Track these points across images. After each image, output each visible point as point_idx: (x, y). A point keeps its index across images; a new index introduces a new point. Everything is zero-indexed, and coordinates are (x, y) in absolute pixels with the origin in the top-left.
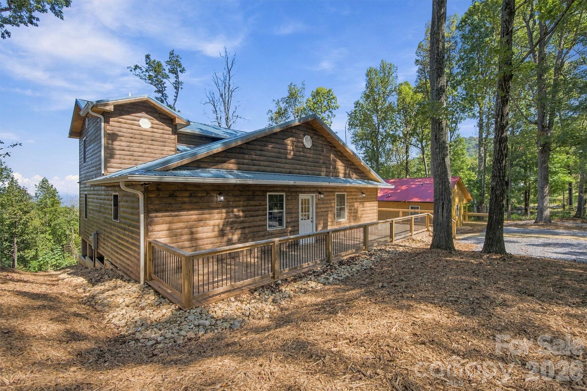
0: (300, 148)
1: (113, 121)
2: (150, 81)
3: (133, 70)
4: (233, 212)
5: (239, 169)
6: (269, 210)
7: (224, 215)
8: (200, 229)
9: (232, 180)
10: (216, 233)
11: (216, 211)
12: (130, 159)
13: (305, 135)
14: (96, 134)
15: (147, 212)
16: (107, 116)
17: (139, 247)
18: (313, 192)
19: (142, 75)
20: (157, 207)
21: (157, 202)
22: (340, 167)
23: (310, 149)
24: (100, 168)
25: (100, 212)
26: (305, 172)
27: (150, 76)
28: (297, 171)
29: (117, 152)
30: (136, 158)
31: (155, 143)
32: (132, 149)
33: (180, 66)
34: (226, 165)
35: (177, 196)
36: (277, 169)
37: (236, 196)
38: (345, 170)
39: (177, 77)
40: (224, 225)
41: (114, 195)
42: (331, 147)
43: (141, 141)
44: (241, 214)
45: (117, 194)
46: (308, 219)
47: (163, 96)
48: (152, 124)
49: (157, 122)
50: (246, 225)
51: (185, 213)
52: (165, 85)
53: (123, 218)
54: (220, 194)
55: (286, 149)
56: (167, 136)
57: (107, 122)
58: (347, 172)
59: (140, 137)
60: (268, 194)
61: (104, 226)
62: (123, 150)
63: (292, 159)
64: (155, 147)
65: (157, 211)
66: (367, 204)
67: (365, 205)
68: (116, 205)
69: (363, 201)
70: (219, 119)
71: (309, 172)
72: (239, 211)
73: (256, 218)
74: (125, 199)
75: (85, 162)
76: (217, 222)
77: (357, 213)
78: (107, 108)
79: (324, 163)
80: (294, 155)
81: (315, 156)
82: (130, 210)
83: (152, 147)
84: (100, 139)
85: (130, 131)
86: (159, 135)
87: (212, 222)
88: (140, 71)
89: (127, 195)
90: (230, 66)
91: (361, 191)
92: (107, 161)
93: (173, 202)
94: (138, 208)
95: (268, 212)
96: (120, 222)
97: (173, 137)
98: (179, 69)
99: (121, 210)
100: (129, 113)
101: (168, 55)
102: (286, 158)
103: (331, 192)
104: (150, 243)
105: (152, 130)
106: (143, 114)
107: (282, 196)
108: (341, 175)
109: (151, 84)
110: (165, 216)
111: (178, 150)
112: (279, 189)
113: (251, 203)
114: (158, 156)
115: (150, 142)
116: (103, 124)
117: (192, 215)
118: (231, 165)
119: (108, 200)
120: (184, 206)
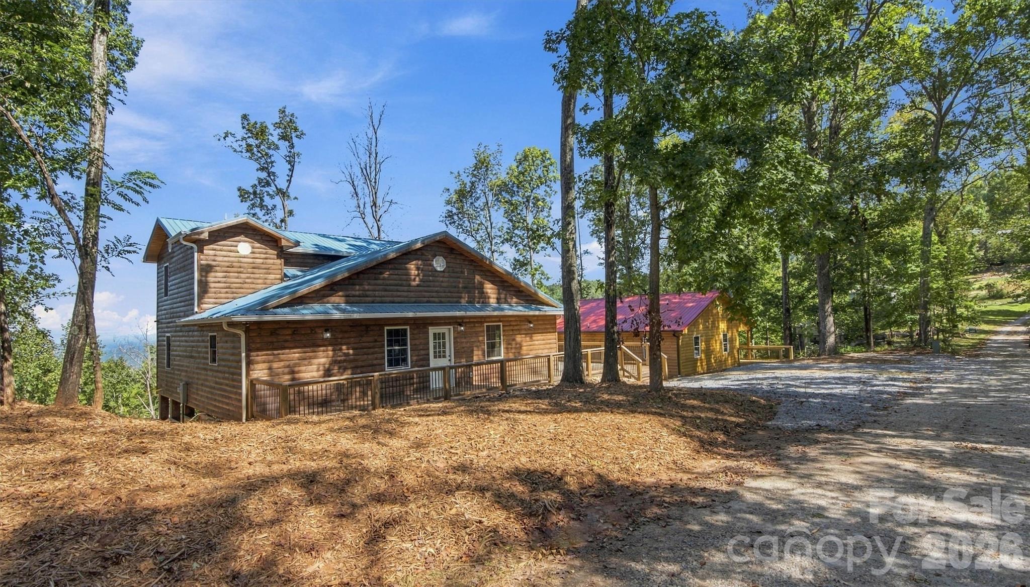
0: (429, 273)
1: (208, 250)
2: (249, 154)
3: (222, 139)
4: (341, 349)
5: (347, 302)
6: (388, 346)
7: (331, 353)
8: (303, 368)
9: (337, 315)
10: (321, 373)
11: (322, 348)
12: (227, 293)
13: (434, 256)
14: (186, 263)
15: (249, 350)
16: (201, 244)
17: (241, 388)
18: (449, 324)
19: (235, 145)
20: (258, 345)
21: (258, 341)
22: (489, 291)
23: (443, 272)
24: (193, 305)
25: (192, 357)
26: (436, 300)
27: (249, 146)
28: (425, 299)
29: (212, 285)
30: (234, 290)
31: (256, 271)
32: (229, 280)
33: (296, 130)
34: (332, 299)
35: (278, 334)
36: (396, 299)
37: (346, 332)
38: (499, 294)
39: (292, 146)
40: (330, 364)
41: (211, 336)
42: (475, 266)
43: (239, 270)
44: (351, 352)
45: (215, 334)
46: (444, 357)
47: (269, 176)
48: (253, 248)
49: (259, 245)
50: (360, 364)
51: (287, 351)
52: (273, 159)
53: (223, 360)
54: (326, 331)
55: (408, 275)
56: (272, 261)
57: (201, 251)
58: (503, 296)
59: (238, 264)
60: (386, 328)
61: (197, 373)
62: (219, 282)
63: (418, 286)
64: (258, 276)
65: (258, 350)
66: (537, 337)
67: (534, 338)
68: (213, 346)
69: (530, 333)
70: (362, 206)
71: (443, 300)
72: (348, 349)
73: (370, 357)
74: (224, 339)
75: (166, 295)
76: (323, 360)
77: (521, 347)
78: (202, 237)
79: (465, 288)
80: (421, 281)
81: (451, 280)
82: (230, 351)
83: (252, 276)
84: (193, 273)
85: (226, 259)
86: (261, 261)
87: (316, 361)
88: (233, 140)
89: (228, 334)
90: (376, 123)
91: (528, 319)
92: (201, 298)
93: (275, 340)
94: (240, 348)
95: (386, 348)
96: (219, 365)
97: (279, 261)
98: (294, 135)
99: (219, 350)
100: (224, 238)
101: (277, 115)
102: (410, 285)
103: (477, 322)
104: (252, 381)
105: (252, 255)
106: (242, 238)
107: (406, 330)
108: (493, 301)
109: (250, 158)
110: (267, 355)
111: (286, 276)
112: (400, 322)
113: (364, 339)
114: (260, 286)
115: (250, 270)
116: (196, 254)
117: (295, 355)
118: (337, 298)
119: (203, 341)
120: (286, 345)
